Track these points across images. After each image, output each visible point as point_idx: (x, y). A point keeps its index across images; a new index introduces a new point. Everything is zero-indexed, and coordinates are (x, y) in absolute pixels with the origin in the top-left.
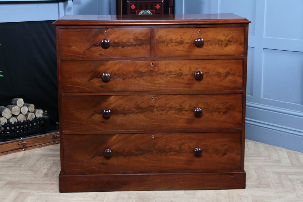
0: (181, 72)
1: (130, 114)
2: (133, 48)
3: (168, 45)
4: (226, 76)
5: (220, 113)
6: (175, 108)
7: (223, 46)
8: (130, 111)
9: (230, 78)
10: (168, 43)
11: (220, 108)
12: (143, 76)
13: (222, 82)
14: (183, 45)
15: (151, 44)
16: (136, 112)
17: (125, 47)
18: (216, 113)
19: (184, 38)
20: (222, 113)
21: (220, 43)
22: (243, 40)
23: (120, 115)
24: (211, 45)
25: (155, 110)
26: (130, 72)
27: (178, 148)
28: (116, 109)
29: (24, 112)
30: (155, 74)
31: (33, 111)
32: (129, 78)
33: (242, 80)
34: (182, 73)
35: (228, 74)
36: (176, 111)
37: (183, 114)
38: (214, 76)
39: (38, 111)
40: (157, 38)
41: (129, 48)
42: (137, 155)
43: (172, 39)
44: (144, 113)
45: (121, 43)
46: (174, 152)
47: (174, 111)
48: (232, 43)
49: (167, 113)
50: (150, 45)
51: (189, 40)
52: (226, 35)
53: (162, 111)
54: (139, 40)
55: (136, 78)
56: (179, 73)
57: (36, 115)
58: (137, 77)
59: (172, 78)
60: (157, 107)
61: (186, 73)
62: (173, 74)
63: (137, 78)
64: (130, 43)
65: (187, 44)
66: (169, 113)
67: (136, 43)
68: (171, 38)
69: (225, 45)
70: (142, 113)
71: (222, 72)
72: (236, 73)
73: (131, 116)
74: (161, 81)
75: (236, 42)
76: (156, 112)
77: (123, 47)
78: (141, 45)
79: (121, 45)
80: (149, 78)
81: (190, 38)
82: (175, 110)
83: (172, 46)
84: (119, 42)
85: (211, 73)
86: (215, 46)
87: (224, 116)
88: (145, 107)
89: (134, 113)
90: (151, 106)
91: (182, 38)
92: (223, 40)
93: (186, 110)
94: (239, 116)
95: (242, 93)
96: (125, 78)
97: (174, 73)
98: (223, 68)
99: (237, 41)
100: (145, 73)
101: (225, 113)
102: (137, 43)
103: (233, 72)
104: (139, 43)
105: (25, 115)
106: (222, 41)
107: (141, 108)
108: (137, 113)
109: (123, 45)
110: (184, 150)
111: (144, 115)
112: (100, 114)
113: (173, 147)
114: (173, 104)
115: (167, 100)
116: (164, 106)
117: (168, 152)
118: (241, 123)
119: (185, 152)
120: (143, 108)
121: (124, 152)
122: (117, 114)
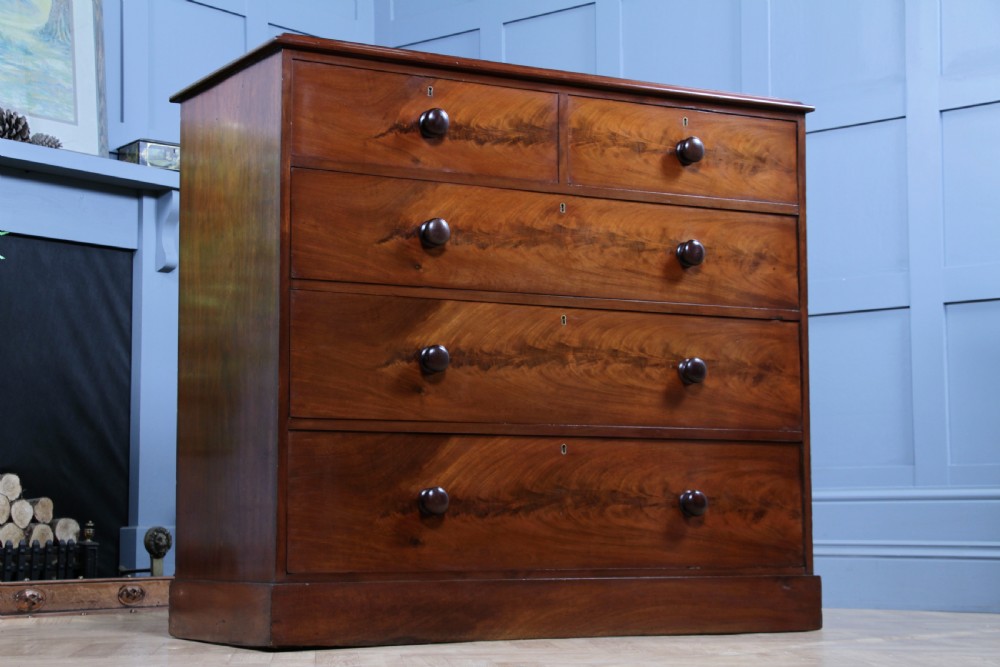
0: (640, 239)
1: (499, 368)
2: (511, 149)
3: (603, 151)
4: (756, 264)
5: (745, 379)
6: (626, 355)
7: (747, 172)
8: (499, 358)
9: (766, 270)
10: (605, 145)
11: (745, 365)
12: (536, 243)
13: (748, 281)
14: (645, 156)
15: (558, 142)
16: (517, 360)
17: (487, 145)
18: (735, 378)
19: (645, 135)
20: (749, 380)
21: (737, 160)
22: (794, 160)
23: (468, 368)
24: (716, 165)
25: (571, 357)
26: (500, 224)
27: (634, 488)
28: (458, 349)
29: (21, 521)
30: (568, 238)
31: (48, 522)
32: (498, 247)
33: (795, 280)
34: (643, 244)
35: (760, 256)
36: (630, 365)
37: (648, 376)
38: (727, 261)
39: (62, 522)
40: (574, 124)
41: (497, 148)
42: (516, 511)
43: (614, 134)
44: (538, 367)
45: (476, 129)
46: (625, 503)
47: (623, 365)
48: (767, 167)
49: (605, 368)
50: (555, 145)
51: (661, 143)
52: (752, 141)
53: (589, 361)
54: (526, 126)
55: (516, 246)
56: (637, 243)
57: (57, 534)
58: (520, 243)
59: (616, 255)
60: (575, 350)
61: (653, 245)
62: (618, 245)
63: (522, 248)
64: (499, 134)
65: (654, 155)
66: (609, 369)
67: (517, 135)
68: (612, 130)
69: (752, 171)
70: (535, 365)
71: (746, 252)
72: (779, 256)
73: (501, 372)
74: (588, 265)
75: (776, 164)
76: (575, 364)
77: (481, 142)
78: (531, 143)
79: (474, 134)
80: (552, 251)
81: (663, 138)
82: (626, 362)
83: (616, 155)
84: (468, 126)
85: (719, 251)
86: (727, 168)
87: (755, 390)
88: (541, 347)
89: (512, 364)
90: (561, 346)
91: (641, 136)
92: (746, 155)
93: (656, 365)
94: (794, 390)
95: (798, 321)
96: (487, 245)
97: (621, 243)
98: (747, 237)
99: (780, 160)
100: (542, 232)
101: (758, 379)
102: (521, 135)
103: (773, 254)
104: (526, 136)
105: (25, 530)
106: (741, 156)
107: (532, 349)
108: (518, 366)
109: (483, 137)
110: (651, 496)
111: (541, 373)
112: (409, 360)
113: (622, 486)
114: (621, 342)
115: (604, 328)
116: (597, 347)
117: (606, 505)
118: (800, 415)
119: (654, 505)
120: (537, 349)
121: (479, 499)
122: (461, 365)
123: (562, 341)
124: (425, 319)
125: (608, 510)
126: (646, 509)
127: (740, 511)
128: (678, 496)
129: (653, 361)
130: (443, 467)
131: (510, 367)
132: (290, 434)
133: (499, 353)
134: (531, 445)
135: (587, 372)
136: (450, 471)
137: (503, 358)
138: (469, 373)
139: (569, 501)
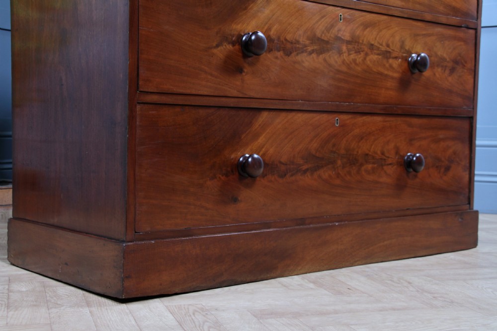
1: (297, 54)
5: (445, 71)
6: (378, 49)
8: (298, 46)
11: (445, 60)
16: (310, 49)
18: (439, 70)
20: (447, 72)
23: (277, 53)
25: (344, 48)
27: (379, 152)
36: (380, 57)
37: (391, 66)
42: (305, 172)
44: (323, 56)
46: (373, 163)
47: (376, 56)
49: (365, 59)
53: (356, 52)
60: (347, 42)
66: (368, 59)
70: (321, 53)
73: (299, 58)
76: (347, 54)
82: (378, 54)
87: (450, 79)
88: (326, 39)
89: (306, 51)
90: (338, 39)
93: (396, 58)
94: (470, 80)
95: (475, 29)
101: (452, 70)
107: (320, 40)
108: (310, 53)
110: (388, 157)
111: (325, 60)
112: (233, 44)
113: (372, 150)
114: (376, 39)
115: (366, 26)
116: (361, 42)
117: (362, 165)
118: (472, 98)
119: (390, 164)
120: (323, 40)
121: (281, 163)
122: (272, 50)
123: (339, 35)
124: (246, 9)
125: (363, 168)
126: (385, 168)
127: (437, 167)
128: (403, 157)
129: (394, 55)
130: (256, 136)
131: (305, 54)
132: (138, 107)
133: (298, 42)
134: (317, 117)
135: (354, 61)
136: (261, 140)
137: (301, 46)
138: (277, 58)
139: (339, 162)
